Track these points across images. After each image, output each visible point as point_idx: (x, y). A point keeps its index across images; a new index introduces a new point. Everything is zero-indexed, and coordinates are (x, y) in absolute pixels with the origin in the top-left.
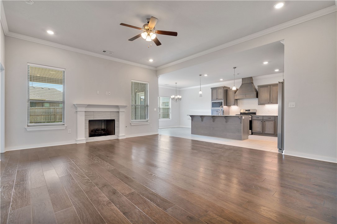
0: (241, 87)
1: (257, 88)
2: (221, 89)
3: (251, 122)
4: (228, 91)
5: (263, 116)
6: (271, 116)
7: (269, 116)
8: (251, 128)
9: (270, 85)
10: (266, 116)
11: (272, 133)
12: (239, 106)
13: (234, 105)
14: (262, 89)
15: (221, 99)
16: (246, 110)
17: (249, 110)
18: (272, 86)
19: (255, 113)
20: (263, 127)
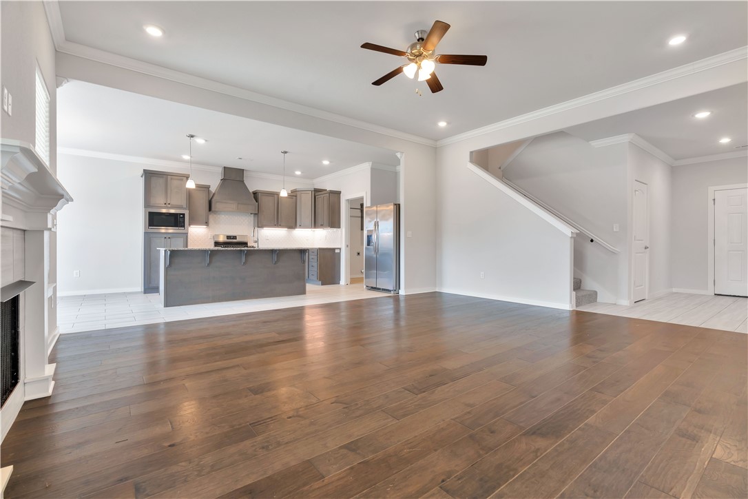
2: (181, 179)
9: (277, 194)
13: (207, 223)
15: (180, 207)
16: (228, 237)
17: (235, 237)
19: (246, 245)
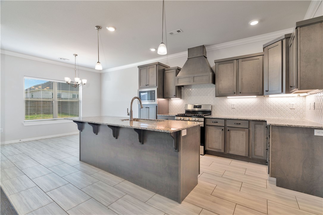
0: (186, 64)
1: (213, 65)
2: (154, 67)
3: (203, 131)
4: (166, 72)
5: (225, 120)
6: (241, 120)
7: (237, 120)
8: (203, 141)
9: (237, 59)
10: (231, 119)
11: (244, 155)
12: (184, 99)
13: (176, 96)
14: (222, 67)
15: (153, 87)
16: (195, 107)
17: (200, 107)
18: (240, 60)
19: (209, 112)
20: (226, 141)
